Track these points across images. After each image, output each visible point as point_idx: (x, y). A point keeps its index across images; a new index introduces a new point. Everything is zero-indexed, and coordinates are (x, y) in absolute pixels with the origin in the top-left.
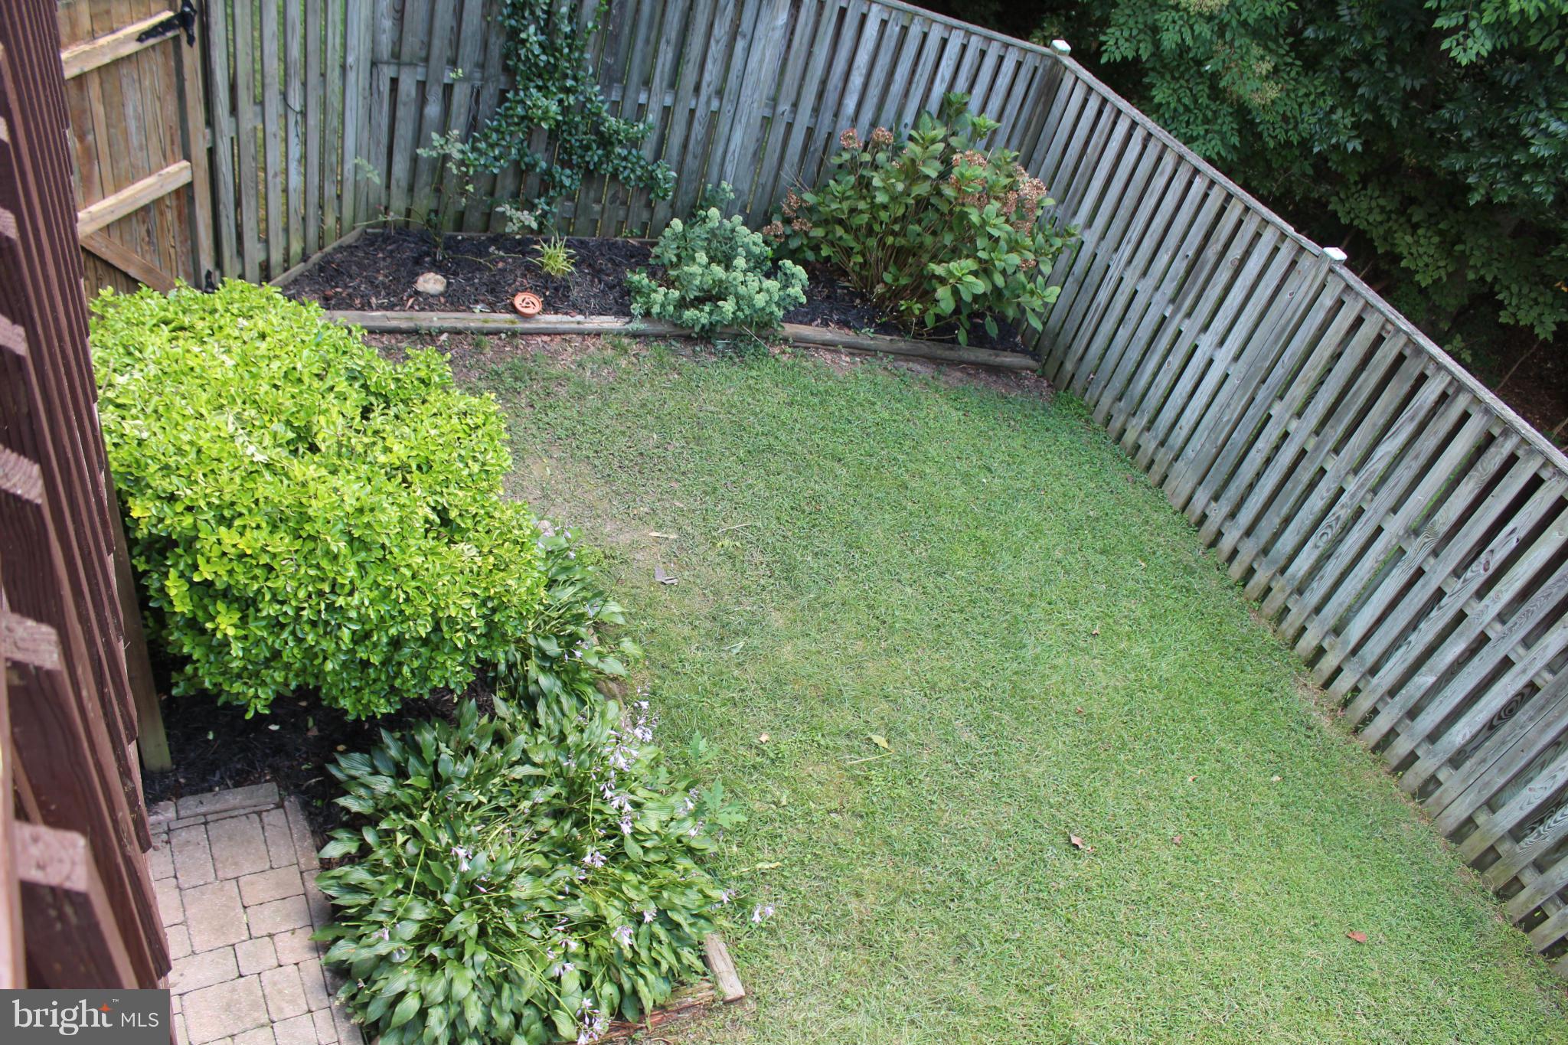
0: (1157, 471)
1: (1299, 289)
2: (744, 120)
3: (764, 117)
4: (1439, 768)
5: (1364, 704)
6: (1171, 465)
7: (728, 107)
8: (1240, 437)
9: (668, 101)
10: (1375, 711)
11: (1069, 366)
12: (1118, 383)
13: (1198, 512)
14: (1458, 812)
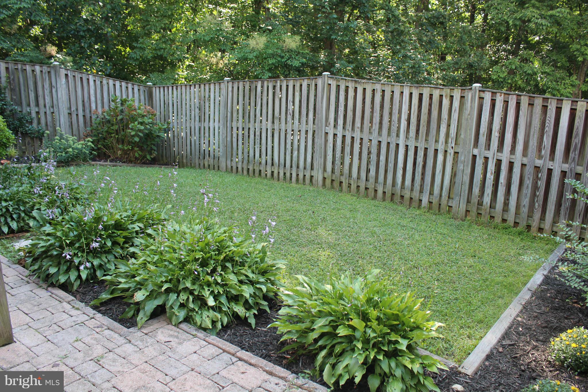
0: (216, 166)
1: (224, 92)
2: (62, 114)
3: (69, 113)
4: (311, 173)
5: (288, 175)
6: (218, 162)
7: (56, 110)
8: (229, 139)
9: (37, 110)
10: (291, 174)
11: (185, 161)
12: (197, 153)
13: (230, 167)
14: (320, 178)
